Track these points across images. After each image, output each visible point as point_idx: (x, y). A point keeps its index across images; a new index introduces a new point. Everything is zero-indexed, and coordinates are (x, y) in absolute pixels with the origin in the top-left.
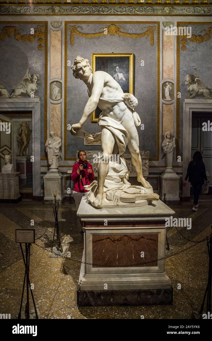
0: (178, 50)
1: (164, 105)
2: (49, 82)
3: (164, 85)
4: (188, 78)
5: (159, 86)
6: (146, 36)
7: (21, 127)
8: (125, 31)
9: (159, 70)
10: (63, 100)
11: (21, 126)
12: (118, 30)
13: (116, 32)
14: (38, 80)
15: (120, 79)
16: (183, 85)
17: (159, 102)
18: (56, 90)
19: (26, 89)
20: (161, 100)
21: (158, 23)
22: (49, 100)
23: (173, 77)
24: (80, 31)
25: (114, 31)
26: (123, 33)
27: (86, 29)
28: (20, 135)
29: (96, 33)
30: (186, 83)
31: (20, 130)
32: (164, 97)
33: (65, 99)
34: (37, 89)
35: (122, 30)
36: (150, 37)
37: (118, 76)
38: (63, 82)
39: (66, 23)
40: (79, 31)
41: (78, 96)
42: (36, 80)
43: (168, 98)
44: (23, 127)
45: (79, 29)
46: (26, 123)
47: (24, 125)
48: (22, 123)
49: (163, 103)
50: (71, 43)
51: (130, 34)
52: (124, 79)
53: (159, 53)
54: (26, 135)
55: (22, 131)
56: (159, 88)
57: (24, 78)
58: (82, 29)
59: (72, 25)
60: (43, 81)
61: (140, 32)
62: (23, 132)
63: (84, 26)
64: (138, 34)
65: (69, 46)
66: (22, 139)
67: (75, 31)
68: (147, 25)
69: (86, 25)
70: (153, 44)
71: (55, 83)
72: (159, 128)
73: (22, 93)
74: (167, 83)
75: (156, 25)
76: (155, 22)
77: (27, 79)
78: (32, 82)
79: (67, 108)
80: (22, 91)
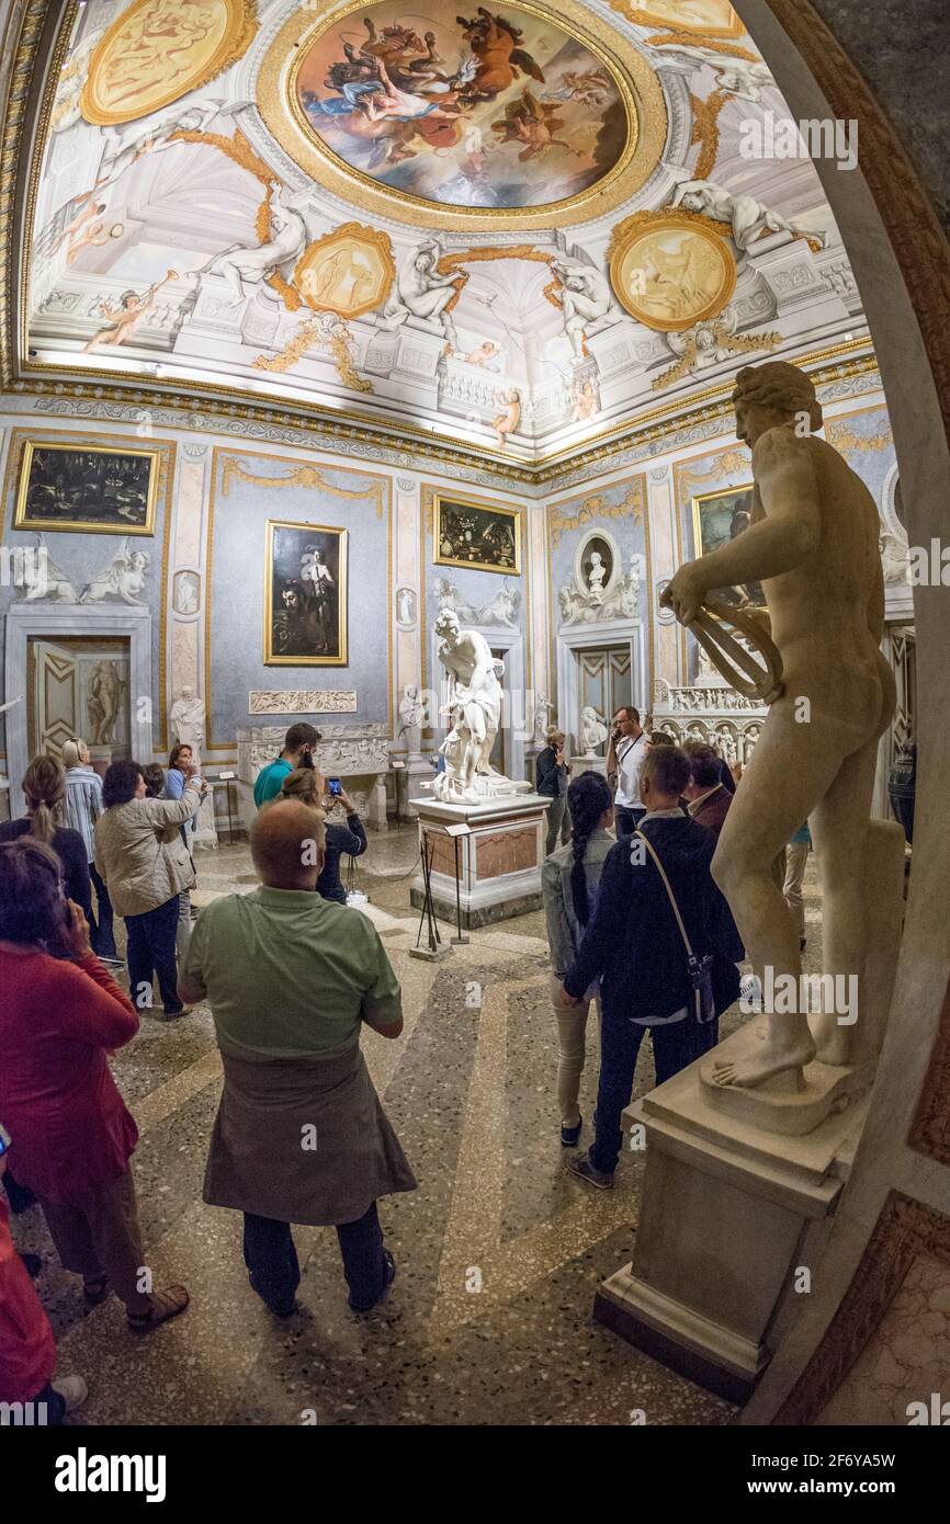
0: (422, 532)
1: (400, 633)
2: (171, 572)
3: (400, 593)
4: (438, 585)
5: (390, 595)
6: (369, 498)
7: (97, 675)
8: (329, 483)
9: (390, 565)
10: (201, 614)
11: (99, 670)
12: (318, 479)
13: (314, 482)
14: (147, 566)
15: (321, 576)
16: (431, 597)
17: (391, 626)
18: (187, 590)
19: (117, 586)
20: (395, 624)
21: (390, 478)
22: (171, 614)
23: (415, 581)
24: (244, 470)
25: (311, 480)
26: (328, 486)
27: (256, 468)
28: (96, 693)
29: (276, 479)
30: (436, 594)
31: (96, 681)
32: (399, 617)
33: (207, 613)
34: (143, 585)
35: (325, 480)
36: (375, 500)
37: (317, 568)
38: (202, 572)
39: (216, 450)
40: (240, 470)
41: (234, 607)
42: (143, 566)
43: (406, 618)
44: (101, 675)
45: (241, 466)
46: (111, 665)
47: (104, 668)
48: (101, 664)
49: (398, 629)
50: (223, 492)
51: (340, 490)
52: (329, 578)
53: (390, 534)
54: (109, 694)
55: (100, 682)
56: (391, 600)
57: (115, 559)
58: (248, 467)
59: (228, 455)
60: (158, 569)
61: (358, 489)
62: (103, 686)
63: (251, 460)
64: (355, 493)
65: (219, 498)
66: (100, 704)
67: (234, 468)
68: (371, 479)
69: (257, 459)
70: (380, 516)
71: (185, 574)
72: (391, 677)
73: (108, 593)
74: (404, 591)
75: (387, 481)
76: (385, 477)
77: (121, 563)
78: (133, 568)
79: (212, 632)
80: (108, 588)
